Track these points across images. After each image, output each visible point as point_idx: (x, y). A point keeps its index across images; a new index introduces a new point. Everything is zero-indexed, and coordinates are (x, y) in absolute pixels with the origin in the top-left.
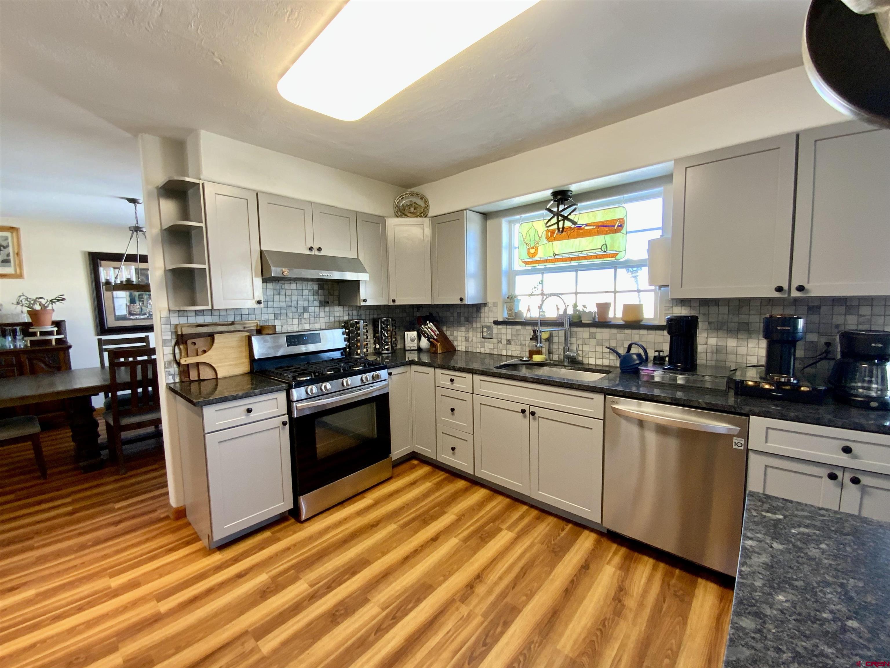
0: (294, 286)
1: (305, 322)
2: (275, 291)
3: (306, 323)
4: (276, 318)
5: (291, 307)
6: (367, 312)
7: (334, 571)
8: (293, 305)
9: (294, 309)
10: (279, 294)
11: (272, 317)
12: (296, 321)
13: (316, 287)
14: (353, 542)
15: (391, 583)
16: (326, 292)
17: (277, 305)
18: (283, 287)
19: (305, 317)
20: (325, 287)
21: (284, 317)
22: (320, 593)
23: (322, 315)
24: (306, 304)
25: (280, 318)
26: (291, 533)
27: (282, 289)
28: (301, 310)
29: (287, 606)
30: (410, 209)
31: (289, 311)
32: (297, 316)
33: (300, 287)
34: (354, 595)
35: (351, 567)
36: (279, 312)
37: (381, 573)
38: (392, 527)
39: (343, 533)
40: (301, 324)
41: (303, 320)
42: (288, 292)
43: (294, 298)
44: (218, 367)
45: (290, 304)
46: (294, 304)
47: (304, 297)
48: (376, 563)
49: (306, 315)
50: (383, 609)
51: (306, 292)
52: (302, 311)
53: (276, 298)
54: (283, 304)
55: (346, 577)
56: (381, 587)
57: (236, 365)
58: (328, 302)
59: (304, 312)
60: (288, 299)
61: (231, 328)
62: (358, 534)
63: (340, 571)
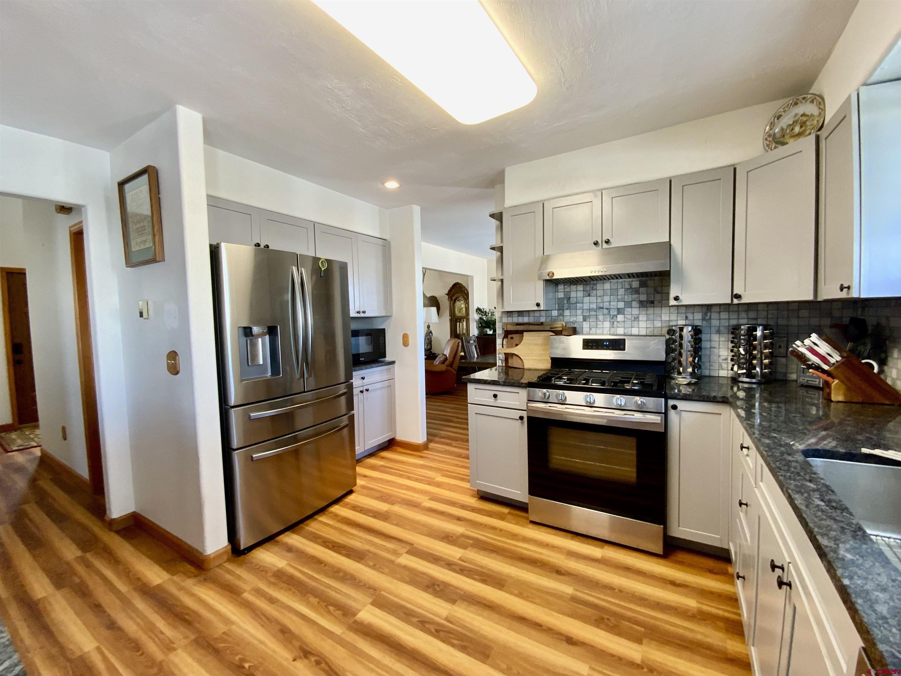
0: (607, 286)
1: (619, 325)
2: (585, 292)
3: (619, 327)
4: (585, 320)
5: (602, 308)
6: (724, 315)
7: (482, 567)
8: (605, 307)
9: (606, 311)
10: (589, 295)
11: (580, 318)
12: (607, 324)
13: (635, 284)
14: (526, 566)
15: (480, 615)
16: (651, 290)
17: (586, 306)
18: (595, 287)
19: (618, 320)
20: (650, 283)
21: (592, 319)
22: (454, 567)
23: (643, 318)
24: (621, 305)
25: (588, 320)
26: (515, 522)
27: (593, 290)
28: (614, 312)
29: (437, 554)
30: (793, 129)
31: (600, 313)
32: (609, 319)
33: (614, 287)
34: (458, 591)
35: (489, 576)
36: (588, 314)
37: (492, 602)
38: (567, 589)
39: (531, 553)
40: (613, 327)
41: (615, 323)
42: (600, 293)
43: (606, 298)
44: (525, 359)
45: (601, 305)
46: (606, 305)
47: (619, 297)
48: (504, 593)
49: (620, 318)
50: (447, 619)
51: (621, 292)
52: (616, 313)
53: (586, 299)
54: (594, 306)
55: (476, 577)
56: (473, 608)
57: (539, 361)
58: (652, 302)
59: (618, 314)
60: (599, 300)
61: (540, 328)
62: (539, 564)
63: (484, 571)
